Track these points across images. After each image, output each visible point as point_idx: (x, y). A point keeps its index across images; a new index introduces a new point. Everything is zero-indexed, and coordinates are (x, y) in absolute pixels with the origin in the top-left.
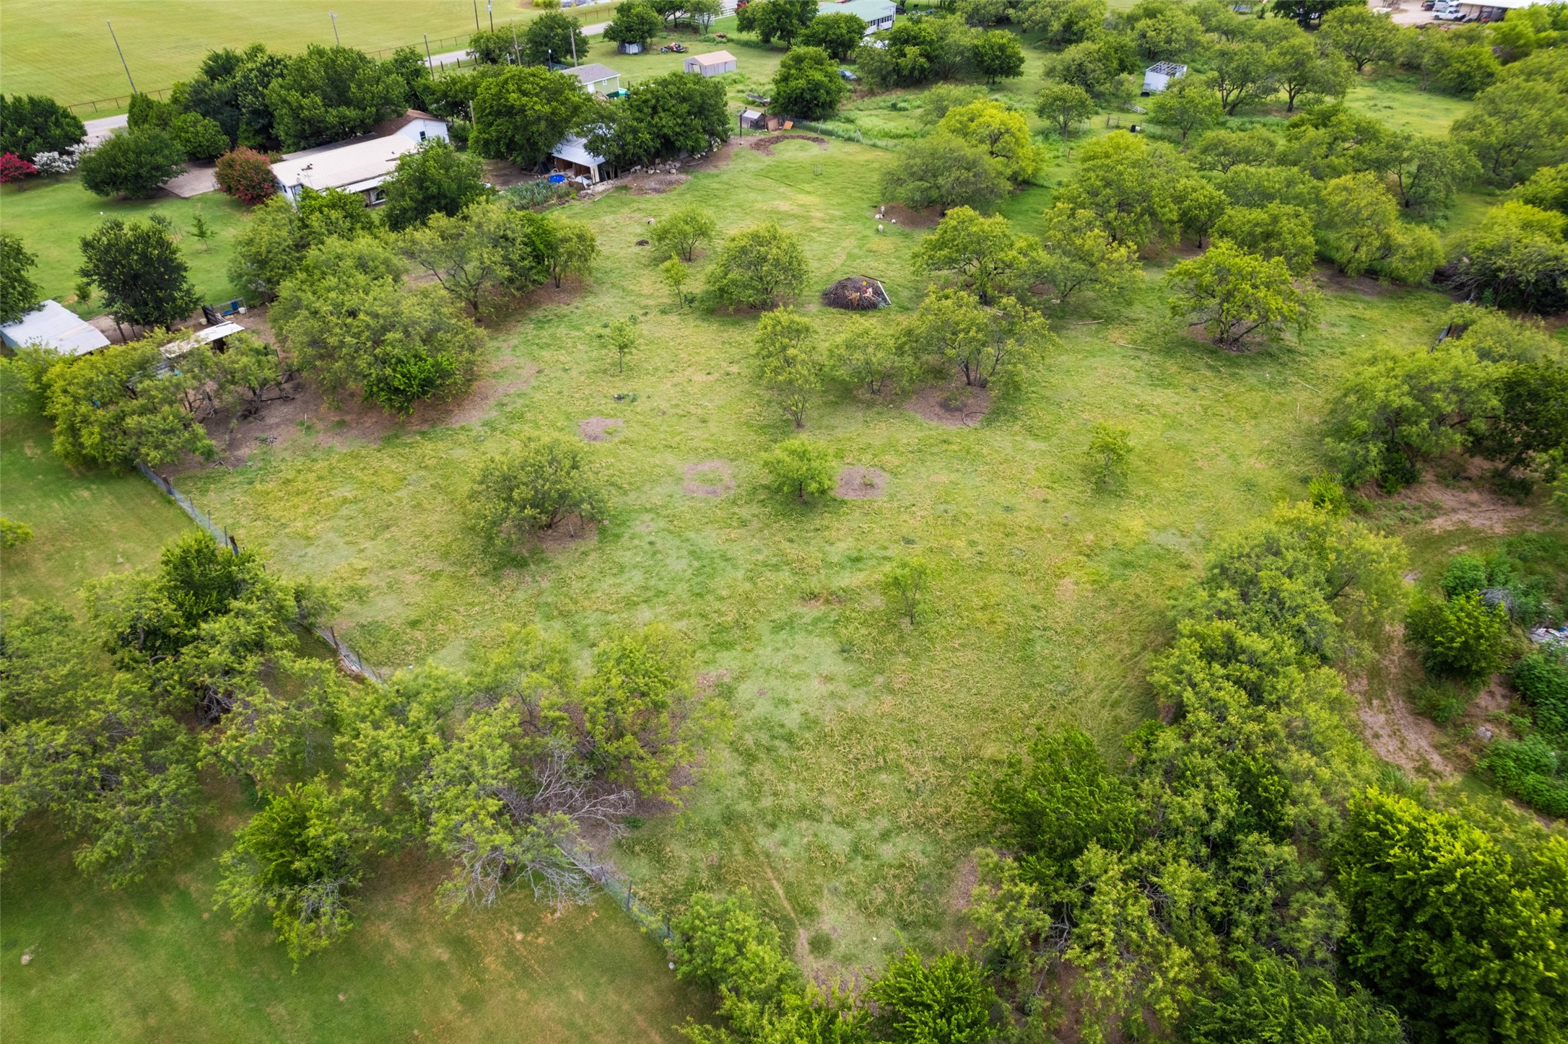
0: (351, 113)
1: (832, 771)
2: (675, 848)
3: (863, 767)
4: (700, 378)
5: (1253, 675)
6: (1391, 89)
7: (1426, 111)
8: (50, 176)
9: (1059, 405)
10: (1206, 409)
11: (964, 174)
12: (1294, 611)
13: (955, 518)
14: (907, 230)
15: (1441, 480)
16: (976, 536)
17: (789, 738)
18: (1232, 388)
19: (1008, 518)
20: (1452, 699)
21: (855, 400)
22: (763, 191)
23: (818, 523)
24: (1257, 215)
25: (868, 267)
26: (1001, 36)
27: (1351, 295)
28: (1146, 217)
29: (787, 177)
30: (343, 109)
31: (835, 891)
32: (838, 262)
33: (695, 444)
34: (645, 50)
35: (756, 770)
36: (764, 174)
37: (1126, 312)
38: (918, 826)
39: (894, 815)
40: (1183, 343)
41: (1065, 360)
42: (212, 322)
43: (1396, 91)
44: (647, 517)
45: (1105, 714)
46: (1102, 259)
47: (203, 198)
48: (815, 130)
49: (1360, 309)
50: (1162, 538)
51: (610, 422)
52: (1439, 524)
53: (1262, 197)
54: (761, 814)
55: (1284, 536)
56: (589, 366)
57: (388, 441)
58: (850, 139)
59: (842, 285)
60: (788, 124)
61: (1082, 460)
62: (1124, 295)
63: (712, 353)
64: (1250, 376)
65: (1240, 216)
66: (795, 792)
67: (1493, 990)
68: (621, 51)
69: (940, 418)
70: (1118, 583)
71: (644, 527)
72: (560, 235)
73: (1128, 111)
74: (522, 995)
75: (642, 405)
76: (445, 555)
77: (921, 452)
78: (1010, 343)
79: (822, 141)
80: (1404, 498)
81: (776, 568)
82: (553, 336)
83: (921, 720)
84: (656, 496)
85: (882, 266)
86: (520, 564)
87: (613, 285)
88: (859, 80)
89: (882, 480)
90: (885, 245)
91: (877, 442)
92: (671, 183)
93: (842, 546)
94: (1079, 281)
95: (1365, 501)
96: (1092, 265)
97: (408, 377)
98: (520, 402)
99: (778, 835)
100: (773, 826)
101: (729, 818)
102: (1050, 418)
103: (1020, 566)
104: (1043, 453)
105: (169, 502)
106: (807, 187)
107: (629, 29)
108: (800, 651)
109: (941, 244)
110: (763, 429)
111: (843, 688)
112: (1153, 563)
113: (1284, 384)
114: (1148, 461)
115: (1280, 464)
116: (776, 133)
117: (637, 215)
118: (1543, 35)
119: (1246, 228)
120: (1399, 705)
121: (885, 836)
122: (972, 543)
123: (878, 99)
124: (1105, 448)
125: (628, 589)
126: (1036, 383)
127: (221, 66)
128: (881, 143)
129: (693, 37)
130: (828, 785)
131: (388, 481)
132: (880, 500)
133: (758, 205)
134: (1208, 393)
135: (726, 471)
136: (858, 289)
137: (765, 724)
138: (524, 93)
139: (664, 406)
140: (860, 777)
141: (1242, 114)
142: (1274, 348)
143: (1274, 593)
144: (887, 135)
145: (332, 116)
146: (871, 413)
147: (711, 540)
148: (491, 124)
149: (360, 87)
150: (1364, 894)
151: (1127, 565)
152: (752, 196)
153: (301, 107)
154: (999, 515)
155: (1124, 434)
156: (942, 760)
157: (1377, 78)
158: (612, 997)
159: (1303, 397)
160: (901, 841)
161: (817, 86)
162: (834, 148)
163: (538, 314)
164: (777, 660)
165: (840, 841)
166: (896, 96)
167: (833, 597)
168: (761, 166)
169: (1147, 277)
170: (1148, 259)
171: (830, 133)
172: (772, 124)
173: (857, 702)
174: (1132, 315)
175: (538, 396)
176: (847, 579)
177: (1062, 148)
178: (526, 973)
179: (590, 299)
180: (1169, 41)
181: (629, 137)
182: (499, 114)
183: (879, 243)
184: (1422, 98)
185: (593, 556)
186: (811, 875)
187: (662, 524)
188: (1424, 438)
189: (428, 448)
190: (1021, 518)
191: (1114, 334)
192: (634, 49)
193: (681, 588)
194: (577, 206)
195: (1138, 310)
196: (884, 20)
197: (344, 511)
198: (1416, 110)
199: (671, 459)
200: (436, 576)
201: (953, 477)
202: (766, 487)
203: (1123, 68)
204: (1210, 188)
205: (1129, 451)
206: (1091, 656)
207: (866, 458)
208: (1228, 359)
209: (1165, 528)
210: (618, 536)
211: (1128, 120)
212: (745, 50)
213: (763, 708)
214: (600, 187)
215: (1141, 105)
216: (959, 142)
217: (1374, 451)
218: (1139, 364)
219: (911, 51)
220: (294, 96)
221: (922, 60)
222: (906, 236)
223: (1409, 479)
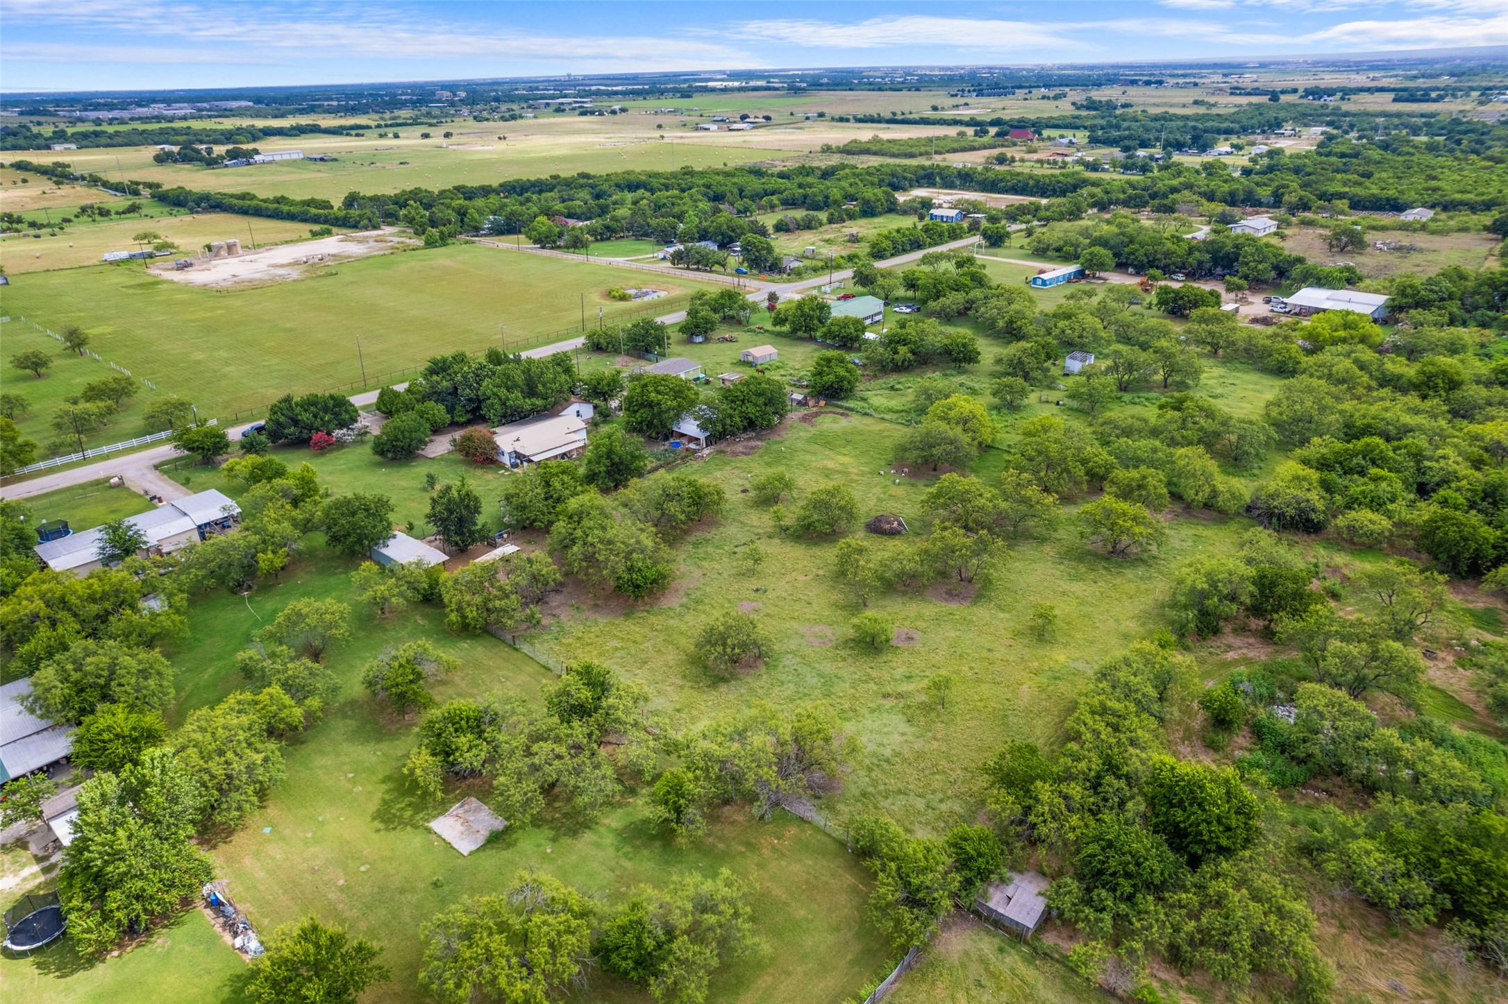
0: (539, 402)
1: (911, 775)
2: (840, 807)
3: (927, 772)
4: (801, 578)
5: (1114, 720)
6: (1236, 369)
7: (1258, 387)
8: (341, 444)
9: (1016, 592)
10: (1102, 593)
11: (949, 447)
12: (1136, 691)
13: (961, 655)
14: (913, 481)
15: (1235, 631)
16: (973, 665)
17: (888, 761)
18: (1118, 581)
19: (990, 655)
20: (1221, 738)
21: (895, 591)
22: (815, 454)
23: (885, 658)
24: (1134, 474)
25: (891, 507)
26: (961, 332)
27: (1195, 521)
28: (1065, 475)
29: (828, 442)
30: (534, 400)
31: (920, 822)
32: (872, 504)
33: (807, 616)
34: (707, 340)
35: (873, 775)
36: (813, 440)
37: (1055, 535)
38: (956, 796)
39: (944, 792)
40: (1089, 553)
41: (1018, 565)
42: (493, 546)
43: (1240, 371)
44: (790, 656)
45: (1046, 748)
46: (1038, 503)
47: (441, 458)
48: (841, 407)
49: (1200, 530)
50: (1076, 665)
51: (754, 604)
52: (1231, 655)
53: (1136, 462)
54: (880, 793)
55: (1133, 657)
56: (733, 571)
57: (627, 615)
58: (866, 414)
59: (878, 520)
60: (822, 403)
61: (1030, 623)
62: (1052, 525)
63: (805, 563)
64: (1129, 573)
65: (1122, 474)
66: (894, 784)
67: (1198, 825)
68: (690, 341)
69: (946, 601)
70: (1052, 688)
71: (789, 661)
72: (706, 490)
73: (1054, 389)
74: (784, 863)
75: (770, 595)
76: (684, 677)
77: (937, 620)
78: (986, 557)
79: (846, 415)
80: (1214, 643)
81: (866, 682)
82: (706, 553)
83: (953, 752)
84: (793, 644)
85: (900, 506)
86: (723, 680)
87: (734, 520)
88: (864, 366)
89: (917, 635)
90: (900, 491)
91: (912, 615)
92: (752, 448)
93: (900, 670)
94: (1023, 518)
95: (1190, 644)
96: (1032, 506)
97: (645, 578)
98: (698, 593)
99: (889, 801)
100: (886, 798)
101: (864, 794)
102: (1009, 600)
103: (998, 680)
104: (1008, 620)
105: (516, 650)
106: (844, 451)
107: (697, 326)
108: (885, 721)
109: (937, 496)
110: (844, 608)
111: (911, 739)
112: (1071, 677)
113: (1150, 578)
114: (1068, 624)
115: (1143, 624)
116: (815, 409)
117: (736, 471)
118: (1336, 334)
119: (1126, 482)
120: (1198, 743)
121: (941, 801)
122: (971, 668)
123: (881, 381)
124: (1041, 616)
125: (788, 693)
126: (1001, 579)
127: (439, 368)
128: (887, 417)
129: (739, 328)
130: (910, 780)
131: (639, 638)
132: (918, 647)
133: (813, 464)
134: (1103, 584)
135: (829, 632)
136: (889, 523)
137: (874, 754)
138: (659, 393)
139: (784, 595)
140: (925, 776)
141: (1134, 391)
142: (1145, 556)
143: (1127, 684)
144: (891, 410)
145: (527, 404)
146: (905, 598)
147: (828, 667)
148: (635, 412)
149: (544, 385)
150: (1153, 798)
151: (1056, 678)
152: (808, 457)
153: (508, 399)
154: (985, 654)
155: (1052, 608)
156: (966, 769)
157: (1227, 361)
158: (825, 863)
159: (1161, 585)
160: (949, 803)
161: (842, 379)
162: (855, 421)
163: (692, 538)
164: (875, 725)
165: (920, 804)
166: (892, 379)
167: (900, 696)
168: (809, 435)
169: (1065, 512)
170: (1066, 500)
171: (851, 410)
172: (811, 403)
173: (919, 745)
174: (1058, 537)
175: (708, 589)
176: (905, 687)
177: (1010, 420)
178: (783, 855)
179: (721, 529)
180: (1081, 337)
181: (728, 421)
182: (642, 405)
183: (894, 490)
184: (1254, 377)
185: (765, 677)
186: (908, 817)
187: (799, 660)
188: (1216, 607)
189: (653, 619)
190: (997, 655)
191: (1047, 548)
192: (700, 339)
193: (817, 692)
194: (695, 465)
195: (1061, 534)
196: (876, 315)
197: (618, 654)
198: (1251, 386)
199: (795, 625)
200: (682, 687)
201: (958, 633)
202: (853, 640)
203: (1048, 357)
204: (1105, 455)
205: (1055, 617)
206: (1038, 723)
207: (907, 623)
208: (1116, 562)
209: (1077, 659)
210: (776, 666)
211: (1054, 395)
212: (779, 339)
213: (872, 747)
214: (706, 451)
215: (1063, 384)
216: (943, 426)
217: (1191, 615)
218: (1062, 567)
219: (903, 350)
220: (503, 392)
221: (909, 355)
222: (913, 485)
223: (1216, 632)
